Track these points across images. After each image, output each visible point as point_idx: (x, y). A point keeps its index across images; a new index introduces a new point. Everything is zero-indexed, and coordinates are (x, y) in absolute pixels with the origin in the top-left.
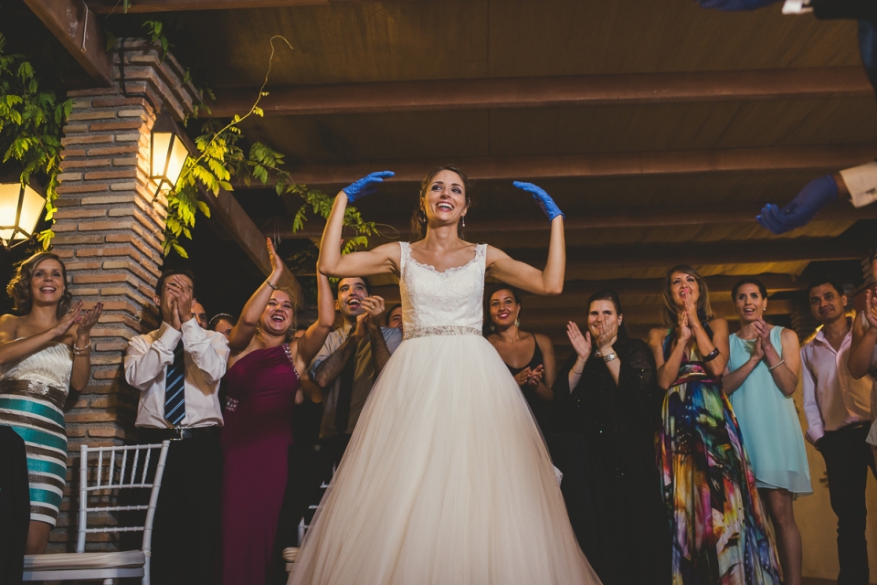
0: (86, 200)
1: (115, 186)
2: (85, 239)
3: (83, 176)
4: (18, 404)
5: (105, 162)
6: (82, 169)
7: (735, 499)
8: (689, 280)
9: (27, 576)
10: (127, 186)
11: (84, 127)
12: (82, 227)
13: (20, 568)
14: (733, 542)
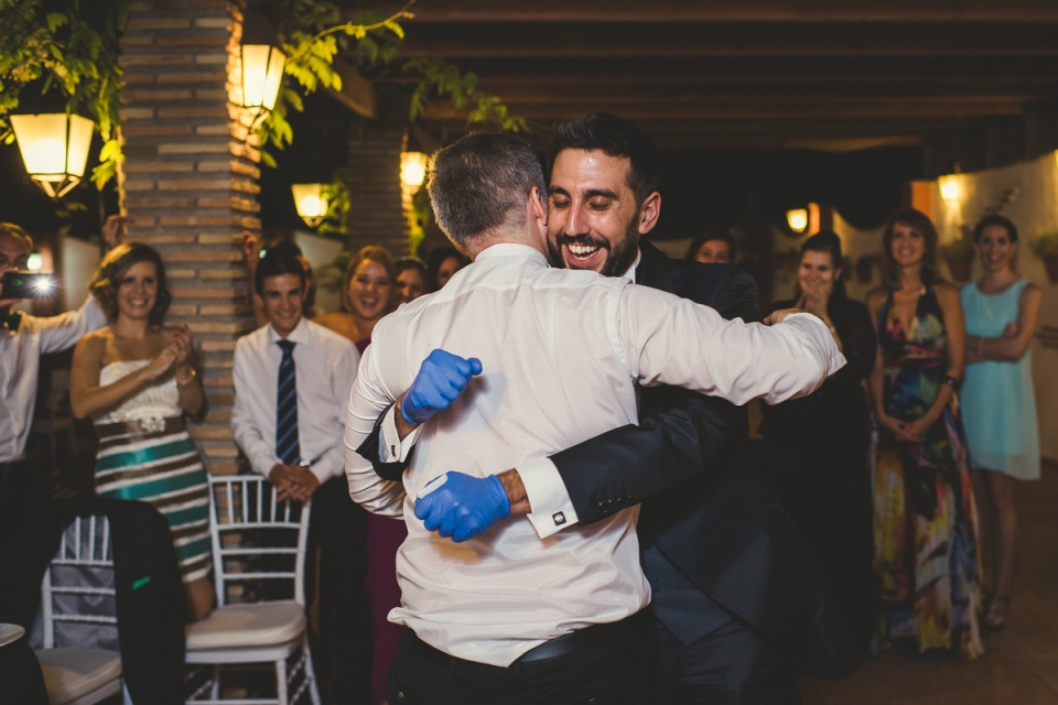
0: (165, 149)
1: (202, 130)
2: (169, 202)
3: (155, 114)
4: (129, 457)
5: (185, 95)
6: (155, 105)
7: (946, 504)
8: (913, 235)
9: (192, 658)
10: (219, 130)
11: (147, 40)
12: (163, 185)
13: (181, 648)
14: (940, 551)
